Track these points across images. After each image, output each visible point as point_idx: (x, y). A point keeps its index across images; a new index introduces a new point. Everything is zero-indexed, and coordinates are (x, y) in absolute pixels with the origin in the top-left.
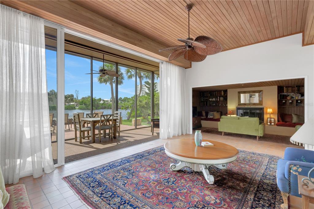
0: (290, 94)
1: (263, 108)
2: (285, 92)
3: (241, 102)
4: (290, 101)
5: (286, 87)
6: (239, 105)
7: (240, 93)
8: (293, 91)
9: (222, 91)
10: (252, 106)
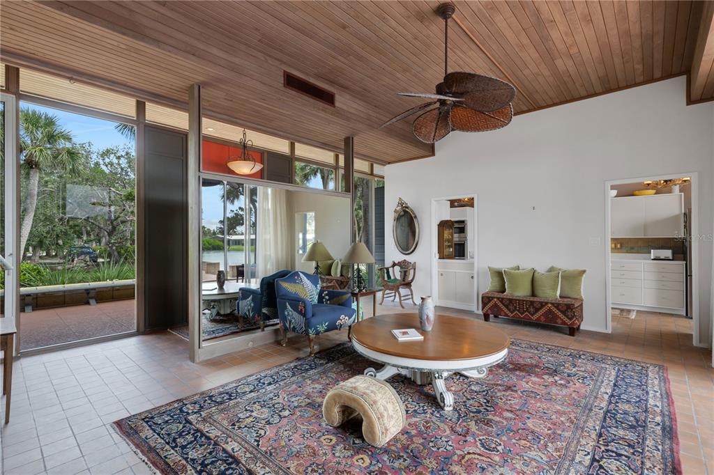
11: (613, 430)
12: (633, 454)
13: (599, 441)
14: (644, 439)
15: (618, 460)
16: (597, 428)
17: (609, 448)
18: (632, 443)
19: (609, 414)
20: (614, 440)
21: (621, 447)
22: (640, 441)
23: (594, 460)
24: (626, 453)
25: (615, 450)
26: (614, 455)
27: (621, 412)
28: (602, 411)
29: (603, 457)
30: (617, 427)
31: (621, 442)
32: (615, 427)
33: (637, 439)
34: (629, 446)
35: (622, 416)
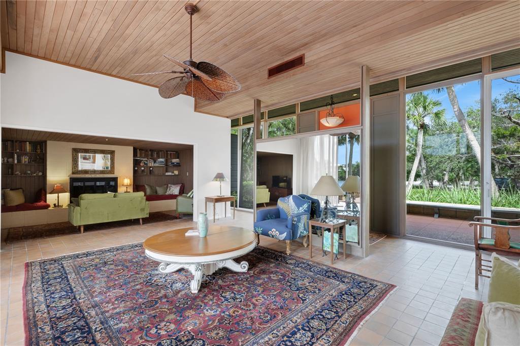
0: (142, 159)
1: (117, 178)
2: (138, 156)
3: (78, 168)
4: (143, 168)
5: (140, 150)
6: (73, 173)
7: (76, 151)
8: (146, 156)
9: (26, 142)
10: (97, 175)
11: (75, 319)
12: (56, 314)
13: (79, 307)
14: (52, 328)
15: (63, 306)
16: (86, 314)
17: (71, 308)
18: (59, 320)
19: (87, 329)
20: (72, 314)
21: (64, 314)
22: (54, 326)
23: (75, 298)
24: (60, 312)
25: (67, 310)
26: (66, 307)
27: (80, 339)
28: (94, 328)
29: (71, 302)
30: (75, 323)
31: (66, 316)
32: (76, 322)
33: (57, 325)
34: (60, 318)
35: (77, 336)
